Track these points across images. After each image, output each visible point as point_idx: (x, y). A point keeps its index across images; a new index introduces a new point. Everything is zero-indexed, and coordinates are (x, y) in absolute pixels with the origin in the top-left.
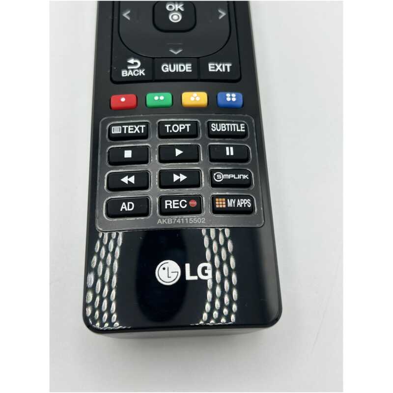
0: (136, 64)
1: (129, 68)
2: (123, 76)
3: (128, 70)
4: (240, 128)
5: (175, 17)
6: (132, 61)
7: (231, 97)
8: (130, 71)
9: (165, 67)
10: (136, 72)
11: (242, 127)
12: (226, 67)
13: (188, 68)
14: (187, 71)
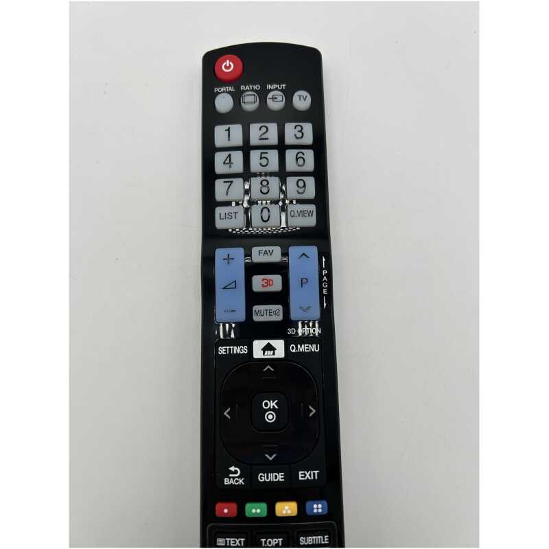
0: (236, 472)
1: (231, 475)
2: (226, 483)
3: (230, 478)
4: (324, 541)
5: (270, 417)
6: (232, 469)
7: (318, 508)
8: (231, 479)
9: (261, 476)
10: (237, 481)
11: (326, 539)
12: (314, 474)
13: (280, 477)
14: (280, 480)
